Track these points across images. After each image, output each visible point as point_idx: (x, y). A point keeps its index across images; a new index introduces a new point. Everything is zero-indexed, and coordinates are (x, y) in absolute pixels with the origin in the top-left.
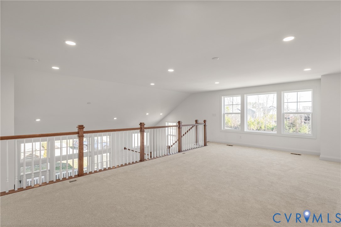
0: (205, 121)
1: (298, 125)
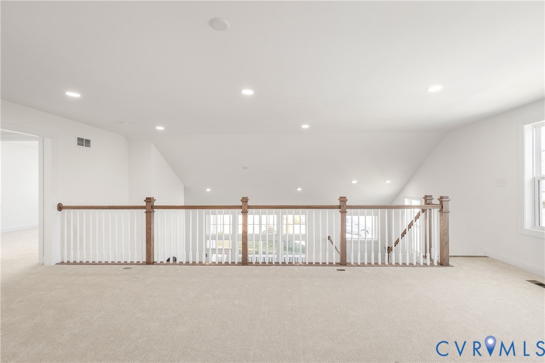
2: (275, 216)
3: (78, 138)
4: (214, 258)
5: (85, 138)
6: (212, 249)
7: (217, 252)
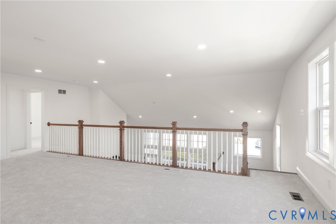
2: (186, 135)
3: (59, 90)
4: (148, 160)
5: (62, 90)
6: (148, 154)
7: (150, 156)
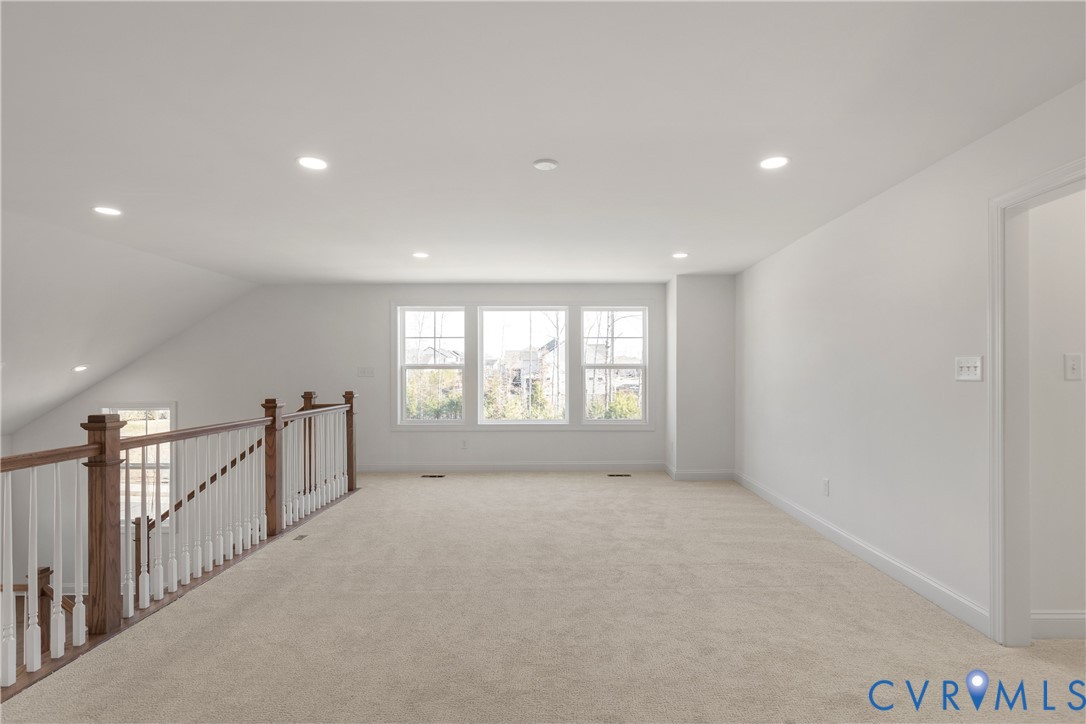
0: (349, 397)
1: (499, 399)
